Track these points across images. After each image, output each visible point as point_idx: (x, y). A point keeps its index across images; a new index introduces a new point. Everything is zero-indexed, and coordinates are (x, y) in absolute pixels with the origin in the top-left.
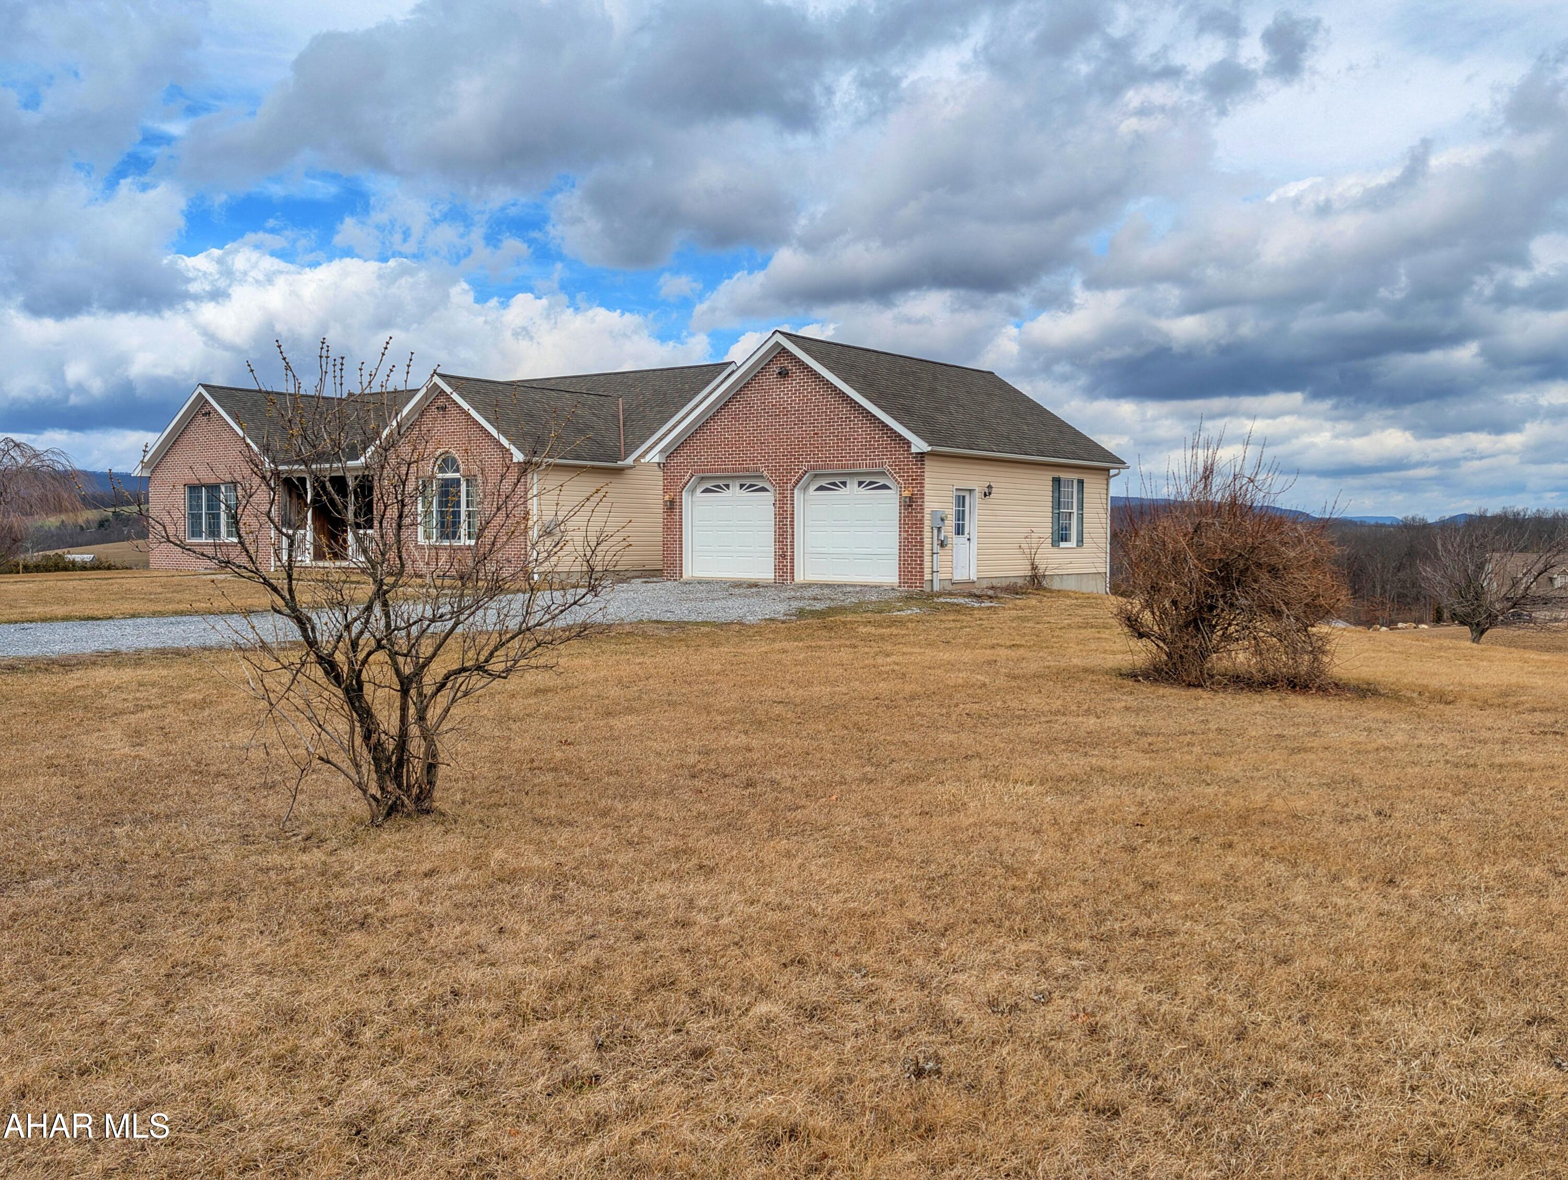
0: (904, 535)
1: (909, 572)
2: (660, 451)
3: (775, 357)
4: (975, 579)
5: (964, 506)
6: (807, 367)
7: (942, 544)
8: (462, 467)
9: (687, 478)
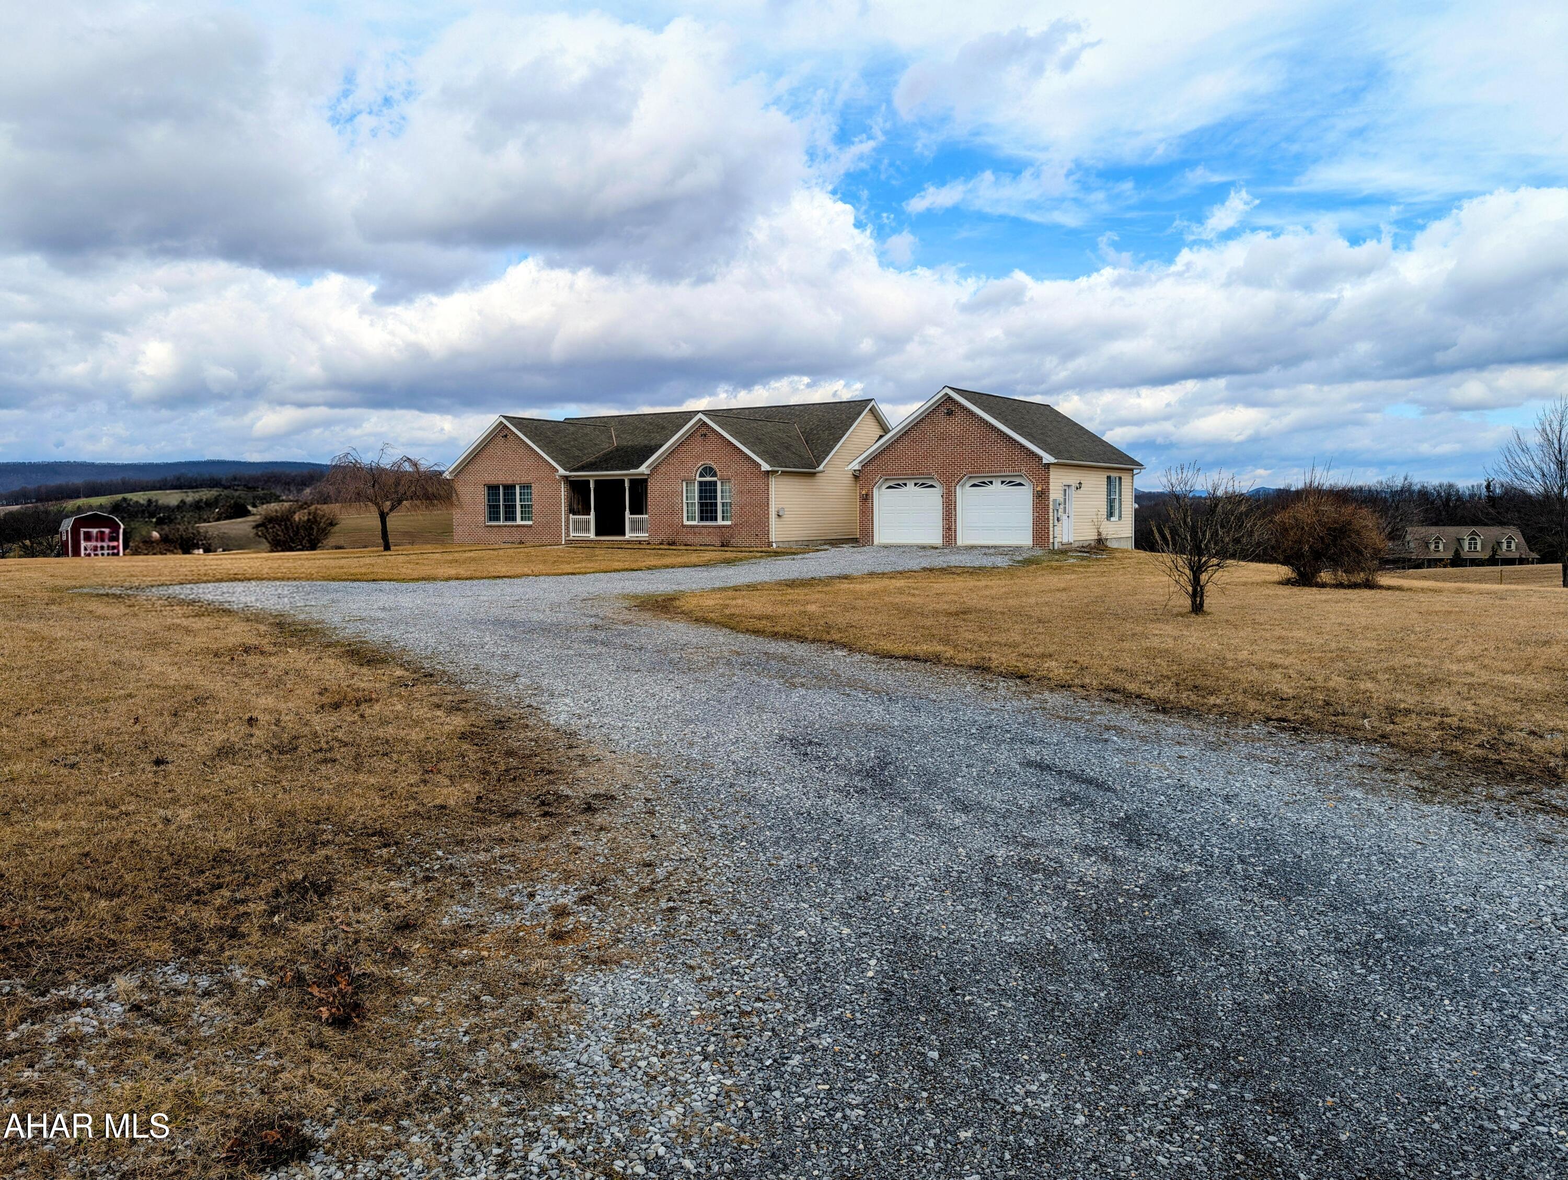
0: (1036, 515)
1: (1039, 538)
3: (944, 403)
4: (1072, 542)
5: (1067, 496)
6: (966, 409)
7: (1058, 520)
8: (718, 473)
9: (875, 481)
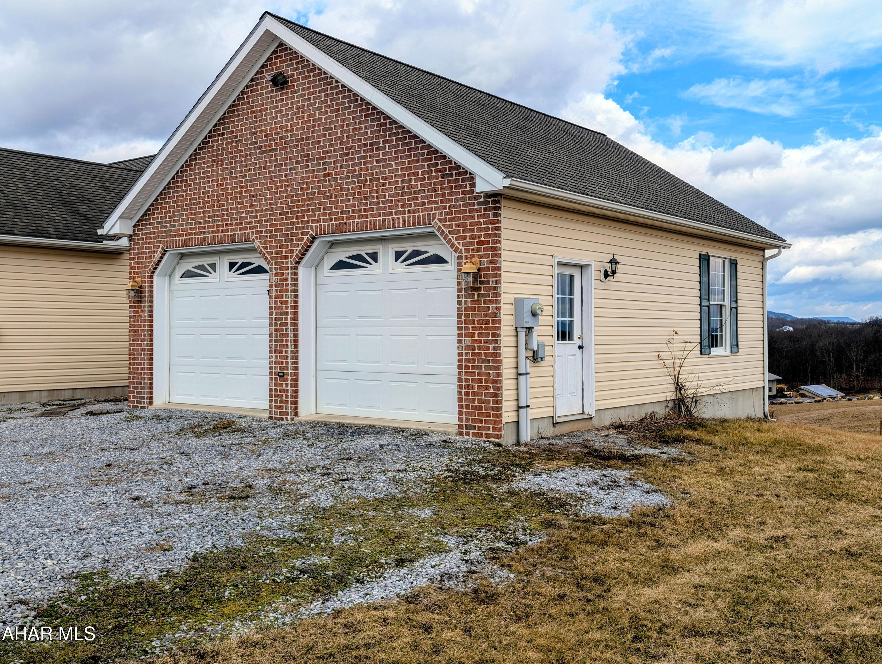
0: (467, 341)
1: (476, 408)
2: (120, 217)
3: (269, 59)
4: (593, 413)
5: (571, 293)
6: (314, 69)
7: (536, 358)
9: (158, 255)
